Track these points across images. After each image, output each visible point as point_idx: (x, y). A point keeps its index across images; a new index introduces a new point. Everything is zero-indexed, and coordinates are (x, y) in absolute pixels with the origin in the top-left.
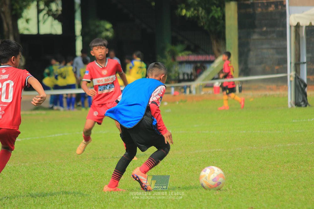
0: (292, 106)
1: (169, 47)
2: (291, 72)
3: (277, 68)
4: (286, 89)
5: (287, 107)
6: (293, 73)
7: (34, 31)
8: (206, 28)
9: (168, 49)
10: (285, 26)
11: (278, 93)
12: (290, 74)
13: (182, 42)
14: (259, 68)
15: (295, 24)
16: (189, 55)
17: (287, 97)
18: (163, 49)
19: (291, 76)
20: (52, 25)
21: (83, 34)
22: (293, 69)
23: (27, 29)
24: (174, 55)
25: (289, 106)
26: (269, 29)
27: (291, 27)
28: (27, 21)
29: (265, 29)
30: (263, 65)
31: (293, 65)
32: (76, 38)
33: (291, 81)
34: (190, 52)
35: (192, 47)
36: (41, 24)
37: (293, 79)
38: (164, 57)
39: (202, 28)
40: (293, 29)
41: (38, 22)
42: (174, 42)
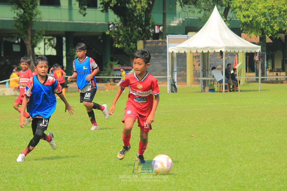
0: (169, 92)
1: (110, 62)
2: (169, 75)
3: (162, 73)
4: (167, 84)
5: (167, 92)
6: (170, 76)
7: (43, 53)
8: (127, 53)
9: (109, 63)
10: (166, 53)
11: (163, 86)
12: (169, 76)
13: (116, 60)
14: (154, 73)
15: (171, 52)
16: (119, 66)
17: (167, 88)
18: (106, 63)
19: (169, 78)
20: (51, 51)
21: (67, 55)
22: (170, 74)
23: (39, 53)
24: (111, 66)
25: (168, 92)
26: (159, 54)
27: (169, 53)
28: (39, 49)
29: (156, 54)
30: (156, 72)
31: (170, 72)
32: (63, 57)
33: (169, 80)
34: (120, 65)
35: (121, 62)
36: (46, 50)
37: (170, 79)
38: (107, 67)
39: (125, 53)
40: (170, 54)
41: (45, 49)
42: (112, 60)
